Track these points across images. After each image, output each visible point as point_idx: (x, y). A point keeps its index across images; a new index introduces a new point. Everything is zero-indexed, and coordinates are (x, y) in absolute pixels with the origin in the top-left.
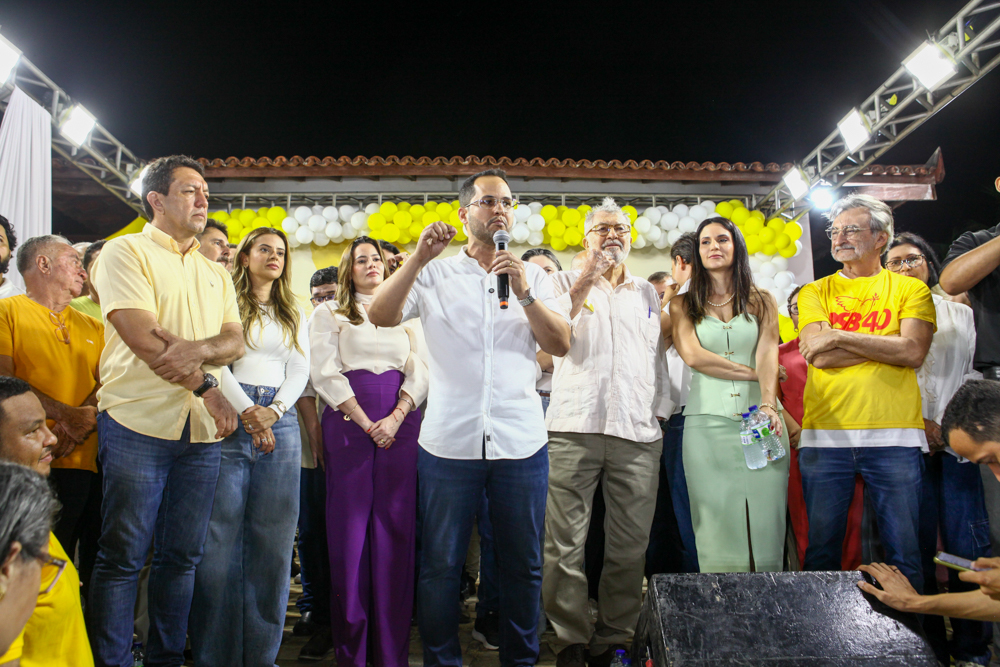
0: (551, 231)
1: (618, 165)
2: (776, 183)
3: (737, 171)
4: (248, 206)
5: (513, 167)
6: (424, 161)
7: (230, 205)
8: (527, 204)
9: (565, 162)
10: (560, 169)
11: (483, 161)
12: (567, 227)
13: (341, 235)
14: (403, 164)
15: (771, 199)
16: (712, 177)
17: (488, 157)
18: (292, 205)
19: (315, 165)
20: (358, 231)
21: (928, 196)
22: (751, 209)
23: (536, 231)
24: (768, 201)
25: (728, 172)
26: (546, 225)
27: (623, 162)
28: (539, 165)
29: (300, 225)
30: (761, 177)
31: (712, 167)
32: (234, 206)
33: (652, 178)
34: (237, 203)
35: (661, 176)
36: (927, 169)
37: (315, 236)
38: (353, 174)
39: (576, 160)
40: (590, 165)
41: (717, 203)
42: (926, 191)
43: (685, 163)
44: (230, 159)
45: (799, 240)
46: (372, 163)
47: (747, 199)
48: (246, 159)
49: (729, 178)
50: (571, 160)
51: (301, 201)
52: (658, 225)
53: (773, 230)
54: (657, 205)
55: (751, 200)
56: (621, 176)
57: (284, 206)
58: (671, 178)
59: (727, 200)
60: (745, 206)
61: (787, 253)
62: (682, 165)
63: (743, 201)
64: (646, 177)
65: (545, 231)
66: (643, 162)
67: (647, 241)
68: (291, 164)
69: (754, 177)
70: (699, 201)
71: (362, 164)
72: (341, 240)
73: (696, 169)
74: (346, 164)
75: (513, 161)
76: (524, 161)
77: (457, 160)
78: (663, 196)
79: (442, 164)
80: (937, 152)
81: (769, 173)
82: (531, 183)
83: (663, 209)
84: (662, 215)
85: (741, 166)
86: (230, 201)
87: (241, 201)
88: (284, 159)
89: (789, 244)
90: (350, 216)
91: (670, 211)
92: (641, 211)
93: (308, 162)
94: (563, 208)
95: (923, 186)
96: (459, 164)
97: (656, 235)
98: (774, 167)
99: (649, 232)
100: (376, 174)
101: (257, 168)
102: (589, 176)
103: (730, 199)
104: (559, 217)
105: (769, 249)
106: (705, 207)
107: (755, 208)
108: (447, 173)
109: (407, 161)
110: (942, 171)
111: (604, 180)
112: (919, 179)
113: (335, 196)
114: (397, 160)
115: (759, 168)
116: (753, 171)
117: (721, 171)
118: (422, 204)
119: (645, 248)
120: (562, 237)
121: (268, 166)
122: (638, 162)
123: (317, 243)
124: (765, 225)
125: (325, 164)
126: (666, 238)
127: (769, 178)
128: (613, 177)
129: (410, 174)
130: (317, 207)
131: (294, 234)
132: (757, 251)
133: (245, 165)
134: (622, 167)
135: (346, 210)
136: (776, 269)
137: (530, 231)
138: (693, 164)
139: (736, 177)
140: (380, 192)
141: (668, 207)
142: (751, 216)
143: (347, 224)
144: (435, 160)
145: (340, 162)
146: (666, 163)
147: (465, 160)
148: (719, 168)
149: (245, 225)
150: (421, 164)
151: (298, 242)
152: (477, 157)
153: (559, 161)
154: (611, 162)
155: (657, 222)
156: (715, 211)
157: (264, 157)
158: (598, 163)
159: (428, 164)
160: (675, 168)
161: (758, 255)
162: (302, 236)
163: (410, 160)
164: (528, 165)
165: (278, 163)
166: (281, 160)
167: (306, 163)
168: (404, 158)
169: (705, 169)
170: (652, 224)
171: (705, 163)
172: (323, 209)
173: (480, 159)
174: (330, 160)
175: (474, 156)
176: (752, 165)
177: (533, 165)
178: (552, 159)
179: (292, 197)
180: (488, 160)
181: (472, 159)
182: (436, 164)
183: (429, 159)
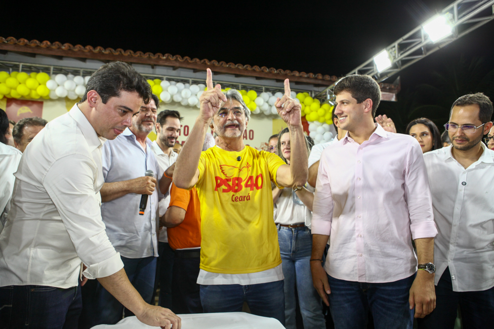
1: (249, 68)
2: (327, 86)
3: (308, 78)
4: (23, 71)
5: (190, 63)
6: (139, 54)
7: (11, 69)
8: (197, 85)
9: (221, 63)
10: (217, 67)
11: (174, 58)
14: (126, 54)
15: (324, 94)
16: (296, 80)
17: (178, 56)
18: (54, 73)
19: (70, 50)
21: (393, 99)
22: (314, 98)
24: (321, 95)
25: (305, 77)
27: (252, 66)
28: (206, 64)
29: (58, 85)
30: (320, 82)
31: (297, 74)
32: (13, 70)
33: (267, 77)
34: (16, 68)
35: (270, 76)
36: (395, 86)
37: (68, 93)
39: (227, 63)
40: (233, 66)
41: (297, 93)
42: (392, 97)
43: (284, 70)
44: (10, 38)
46: (107, 52)
48: (22, 40)
49: (305, 80)
50: (224, 63)
51: (59, 71)
52: (267, 102)
53: (324, 110)
54: (266, 92)
55: (311, 93)
56: (250, 74)
57: (49, 73)
58: (275, 78)
59: (302, 92)
60: (310, 96)
62: (282, 71)
63: (308, 93)
64: (262, 76)
66: (263, 68)
67: (261, 110)
68: (54, 47)
69: (317, 82)
71: (100, 52)
73: (289, 75)
74: (90, 51)
75: (192, 59)
76: (198, 60)
77: (159, 56)
78: (268, 87)
79: (149, 58)
80: (398, 78)
81: (325, 80)
83: (270, 94)
84: (270, 97)
85: (311, 75)
86: (11, 67)
87: (19, 67)
88: (49, 43)
91: (274, 95)
92: (258, 94)
93: (65, 47)
95: (391, 94)
96: (161, 59)
97: (266, 107)
98: (327, 77)
99: (263, 105)
100: (108, 59)
101: (30, 47)
102: (233, 72)
105: (322, 119)
108: (152, 63)
109: (129, 53)
110: (399, 88)
112: (390, 90)
113: (82, 70)
114: (123, 52)
115: (320, 77)
116: (316, 79)
117: (301, 77)
119: (259, 114)
121: (38, 46)
122: (260, 67)
123: (70, 97)
124: (320, 107)
125: (76, 50)
126: (270, 110)
127: (325, 83)
128: (246, 74)
129: (130, 61)
130: (70, 76)
131: (54, 90)
133: (21, 44)
136: (325, 131)
137: (198, 100)
138: (288, 72)
139: (308, 81)
141: (271, 92)
142: (314, 102)
144: (146, 54)
145: (86, 49)
146: (275, 69)
147: (164, 56)
148: (301, 75)
149: (21, 82)
150: (137, 56)
151: (57, 96)
152: (171, 55)
153: (217, 62)
154: (245, 66)
155: (266, 101)
156: (296, 97)
157: (35, 41)
158: (238, 66)
159: (141, 56)
160: (278, 73)
161: (316, 123)
162: (59, 92)
163: (130, 53)
164: (199, 63)
165: (44, 45)
166: (47, 43)
167: (63, 48)
168: (127, 51)
169: (293, 75)
170: (264, 101)
171: (294, 72)
172: (74, 77)
173: (173, 56)
174: (80, 47)
175: (169, 54)
176: (317, 75)
177: (203, 63)
178: (214, 61)
179: (54, 68)
180: (177, 58)
181: (168, 56)
182: (146, 57)
183: (142, 53)
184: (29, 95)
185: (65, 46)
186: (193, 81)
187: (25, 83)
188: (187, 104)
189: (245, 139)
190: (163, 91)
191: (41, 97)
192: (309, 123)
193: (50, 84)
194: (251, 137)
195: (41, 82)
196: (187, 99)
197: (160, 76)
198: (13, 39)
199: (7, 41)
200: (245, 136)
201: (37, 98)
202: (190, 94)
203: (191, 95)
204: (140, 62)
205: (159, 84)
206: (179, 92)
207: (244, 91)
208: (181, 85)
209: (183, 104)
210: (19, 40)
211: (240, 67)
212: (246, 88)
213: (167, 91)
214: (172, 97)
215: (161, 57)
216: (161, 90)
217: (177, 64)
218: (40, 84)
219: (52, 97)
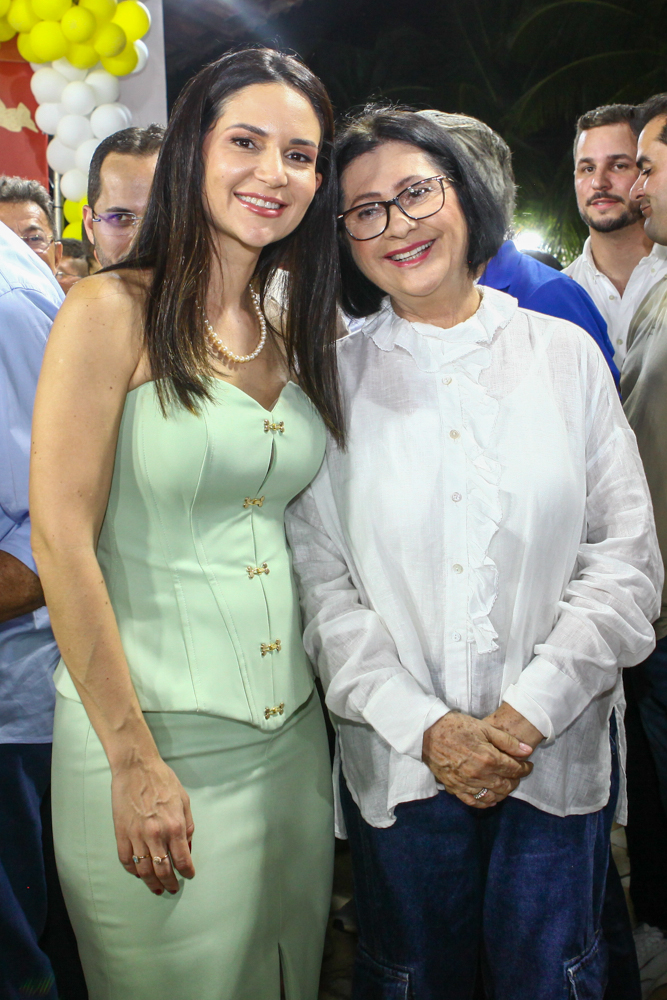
45: (143, 39)
53: (92, 15)
61: (119, 66)
89: (122, 47)
105: (82, 53)
124: (75, 3)
132: (56, 57)
136: (95, 101)
161: (59, 66)
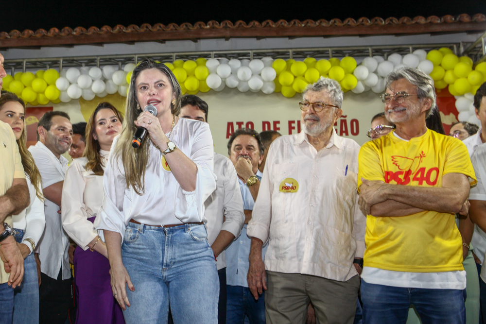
0: (281, 80)
1: (338, 22)
3: (445, 23)
4: (28, 69)
5: (247, 29)
6: (172, 27)
7: (13, 69)
8: (260, 59)
9: (292, 22)
10: (288, 28)
11: (222, 24)
12: (295, 77)
13: (105, 91)
14: (155, 30)
15: (479, 45)
16: (423, 29)
17: (226, 21)
18: (63, 67)
19: (82, 34)
20: (119, 86)
22: (459, 55)
23: (269, 81)
24: (475, 48)
25: (437, 24)
26: (277, 76)
27: (343, 20)
28: (270, 26)
29: (70, 84)
30: (468, 27)
31: (422, 20)
32: (16, 70)
35: (376, 30)
37: (83, 93)
38: (113, 39)
39: (302, 21)
40: (312, 24)
41: (427, 52)
43: (398, 18)
44: (13, 32)
46: (129, 30)
47: (455, 46)
48: (26, 31)
49: (438, 29)
50: (297, 21)
51: (72, 63)
52: (376, 72)
53: (481, 73)
54: (373, 56)
55: (458, 47)
57: (58, 68)
58: (385, 32)
59: (437, 49)
60: (454, 53)
62: (395, 20)
63: (451, 48)
64: (363, 32)
65: (276, 80)
66: (361, 20)
67: (366, 86)
68: (63, 34)
69: (462, 27)
70: (411, 50)
71: (120, 32)
72: (105, 95)
73: (408, 23)
74: (107, 32)
75: (247, 23)
76: (257, 23)
77: (200, 25)
78: (379, 47)
79: (187, 29)
81: (476, 22)
82: (263, 41)
83: (380, 58)
84: (379, 64)
85: (449, 18)
86: (13, 66)
87: (23, 65)
88: (57, 30)
90: (111, 75)
91: (386, 59)
92: (359, 61)
93: (78, 31)
94: (292, 61)
96: (203, 28)
97: (374, 80)
99: (368, 78)
100: (131, 39)
101: (36, 39)
103: (440, 47)
104: (288, 69)
106: (417, 56)
107: (463, 54)
108: (191, 36)
109: (158, 28)
111: (326, 36)
113: (99, 58)
114: (150, 27)
115: (466, 18)
116: (460, 22)
117: (430, 23)
118: (171, 62)
119: (364, 92)
120: (291, 85)
121: (44, 37)
122: (356, 19)
123: (85, 98)
124: (474, 68)
125: (90, 33)
127: (476, 27)
128: (334, 33)
129: (160, 38)
130: (84, 68)
131: (66, 91)
132: (466, 92)
133: (25, 36)
134: (342, 25)
135: (108, 70)
137: (264, 81)
138: (405, 19)
139: (445, 28)
140: (135, 54)
141: (382, 55)
142: (459, 61)
143: (110, 81)
144: (181, 26)
145: (102, 31)
146: (381, 19)
147: (206, 25)
148: (429, 21)
149: (26, 85)
150: (169, 29)
151: (69, 97)
152: (217, 22)
153: (286, 22)
154: (332, 21)
155: (374, 70)
156: (427, 59)
157: (41, 29)
158: (321, 22)
159: (176, 29)
160: (389, 24)
161: (466, 96)
162: (72, 92)
163: (160, 27)
164: (260, 27)
165: (51, 33)
166: (54, 30)
167: (75, 33)
168: (155, 25)
169: (417, 23)
170: (370, 72)
171: (416, 18)
172: (89, 69)
173: (220, 23)
174: (95, 30)
175: (214, 21)
176: (459, 17)
177: (265, 27)
178: (281, 20)
179: (64, 60)
180: (226, 24)
181: (213, 24)
182: (182, 29)
183: (176, 25)
184: (36, 100)
185: (76, 31)
186: (254, 53)
187: (31, 86)
188: (247, 90)
189: (344, 134)
190: (209, 74)
191: (51, 101)
192: (456, 97)
193: (60, 83)
194: (355, 131)
195: (49, 83)
196: (247, 81)
197: (206, 53)
198: (16, 32)
199: (10, 36)
200: (344, 130)
201: (46, 103)
202: (250, 73)
203: (252, 75)
204: (175, 38)
205: (205, 65)
206: (234, 73)
207: (334, 59)
208: (235, 63)
209: (241, 89)
210: (23, 33)
211: (324, 24)
212: (339, 53)
213: (217, 73)
214: (224, 80)
215: (202, 26)
216: (207, 73)
217: (228, 33)
218: (48, 85)
219: (63, 99)
